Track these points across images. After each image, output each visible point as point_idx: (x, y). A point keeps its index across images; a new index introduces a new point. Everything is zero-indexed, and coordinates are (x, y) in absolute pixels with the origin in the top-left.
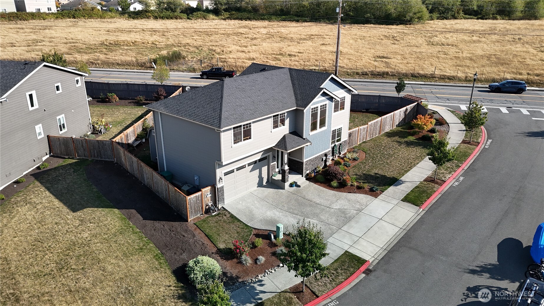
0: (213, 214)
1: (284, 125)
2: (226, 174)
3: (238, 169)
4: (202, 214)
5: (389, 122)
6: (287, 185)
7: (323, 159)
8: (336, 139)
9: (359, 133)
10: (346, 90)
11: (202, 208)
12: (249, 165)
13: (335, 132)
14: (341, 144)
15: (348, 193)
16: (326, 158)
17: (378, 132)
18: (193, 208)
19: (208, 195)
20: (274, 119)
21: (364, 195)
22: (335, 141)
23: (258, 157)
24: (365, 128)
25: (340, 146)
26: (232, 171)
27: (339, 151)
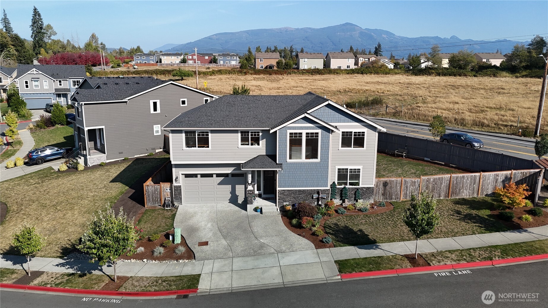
0: (166, 208)
1: (258, 145)
2: (187, 176)
3: (203, 176)
4: (161, 206)
5: (470, 185)
6: (250, 207)
7: (313, 196)
8: (348, 181)
9: (403, 186)
10: (363, 123)
11: (160, 200)
12: (218, 175)
13: (347, 172)
14: (358, 189)
15: (298, 235)
16: (319, 196)
17: (443, 194)
18: (151, 197)
19: (167, 190)
20: (242, 135)
21: (309, 242)
22: (347, 182)
23: (229, 171)
24: (415, 182)
25: (356, 192)
26: (195, 176)
27: (355, 198)
